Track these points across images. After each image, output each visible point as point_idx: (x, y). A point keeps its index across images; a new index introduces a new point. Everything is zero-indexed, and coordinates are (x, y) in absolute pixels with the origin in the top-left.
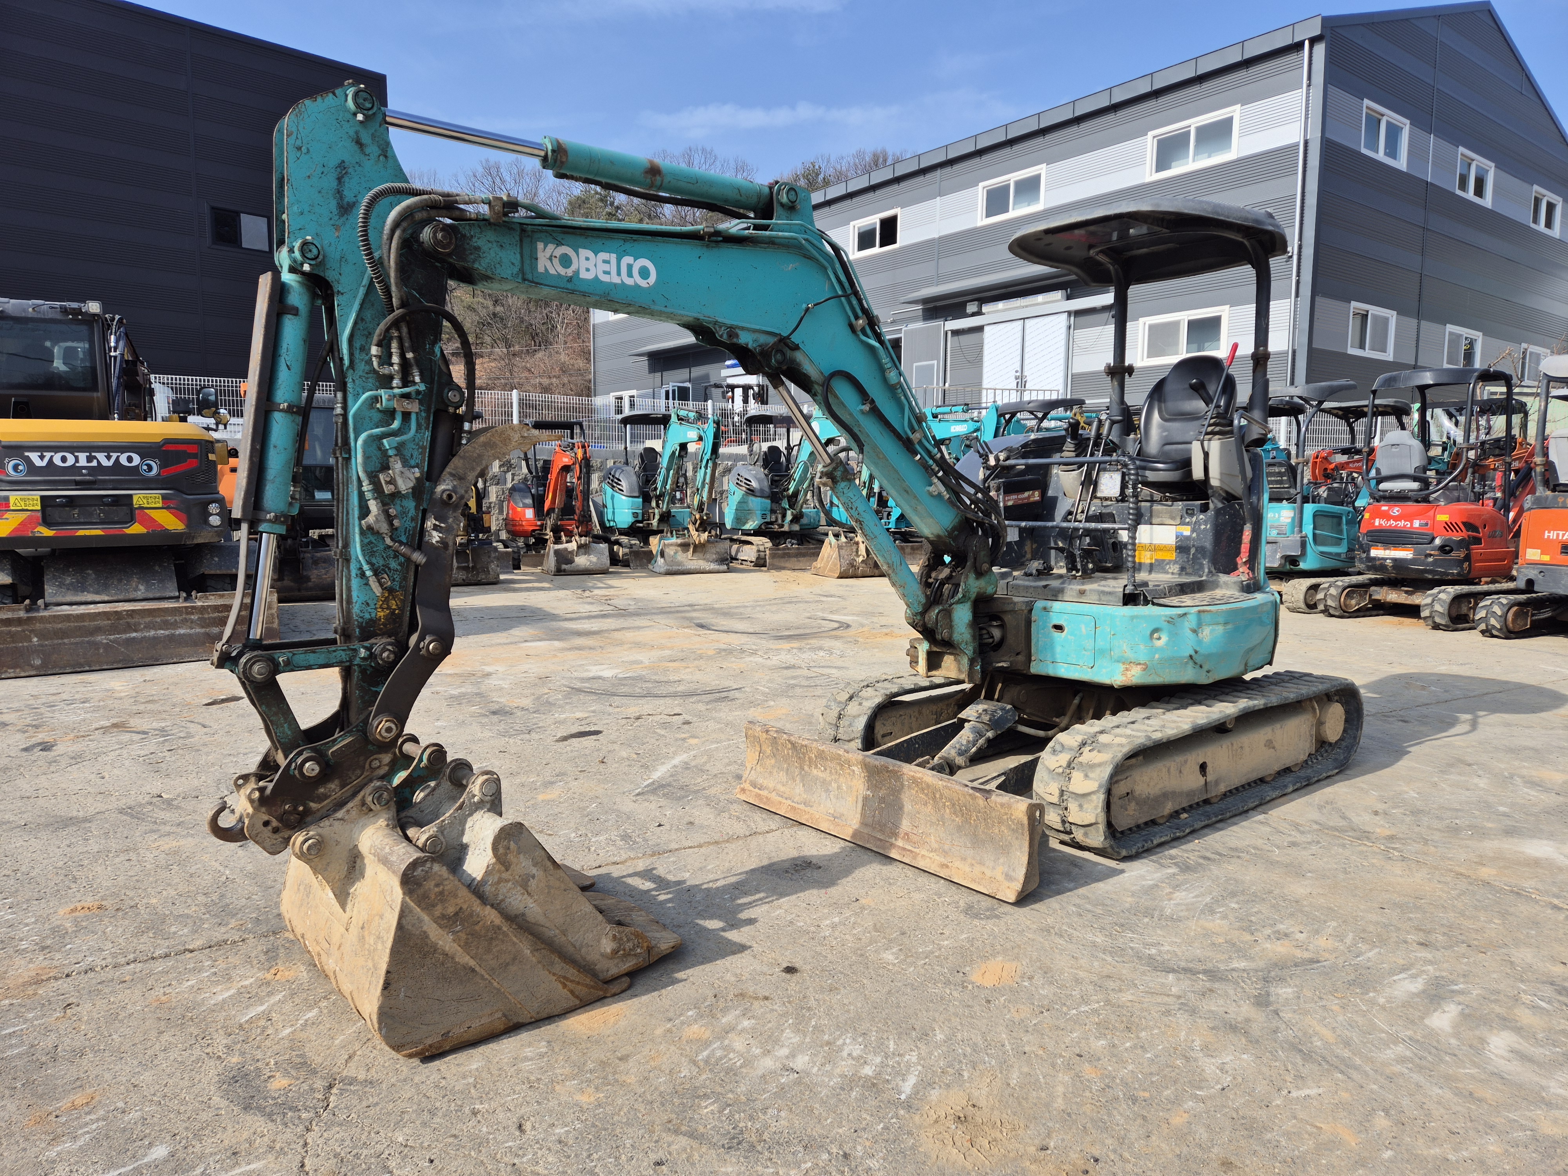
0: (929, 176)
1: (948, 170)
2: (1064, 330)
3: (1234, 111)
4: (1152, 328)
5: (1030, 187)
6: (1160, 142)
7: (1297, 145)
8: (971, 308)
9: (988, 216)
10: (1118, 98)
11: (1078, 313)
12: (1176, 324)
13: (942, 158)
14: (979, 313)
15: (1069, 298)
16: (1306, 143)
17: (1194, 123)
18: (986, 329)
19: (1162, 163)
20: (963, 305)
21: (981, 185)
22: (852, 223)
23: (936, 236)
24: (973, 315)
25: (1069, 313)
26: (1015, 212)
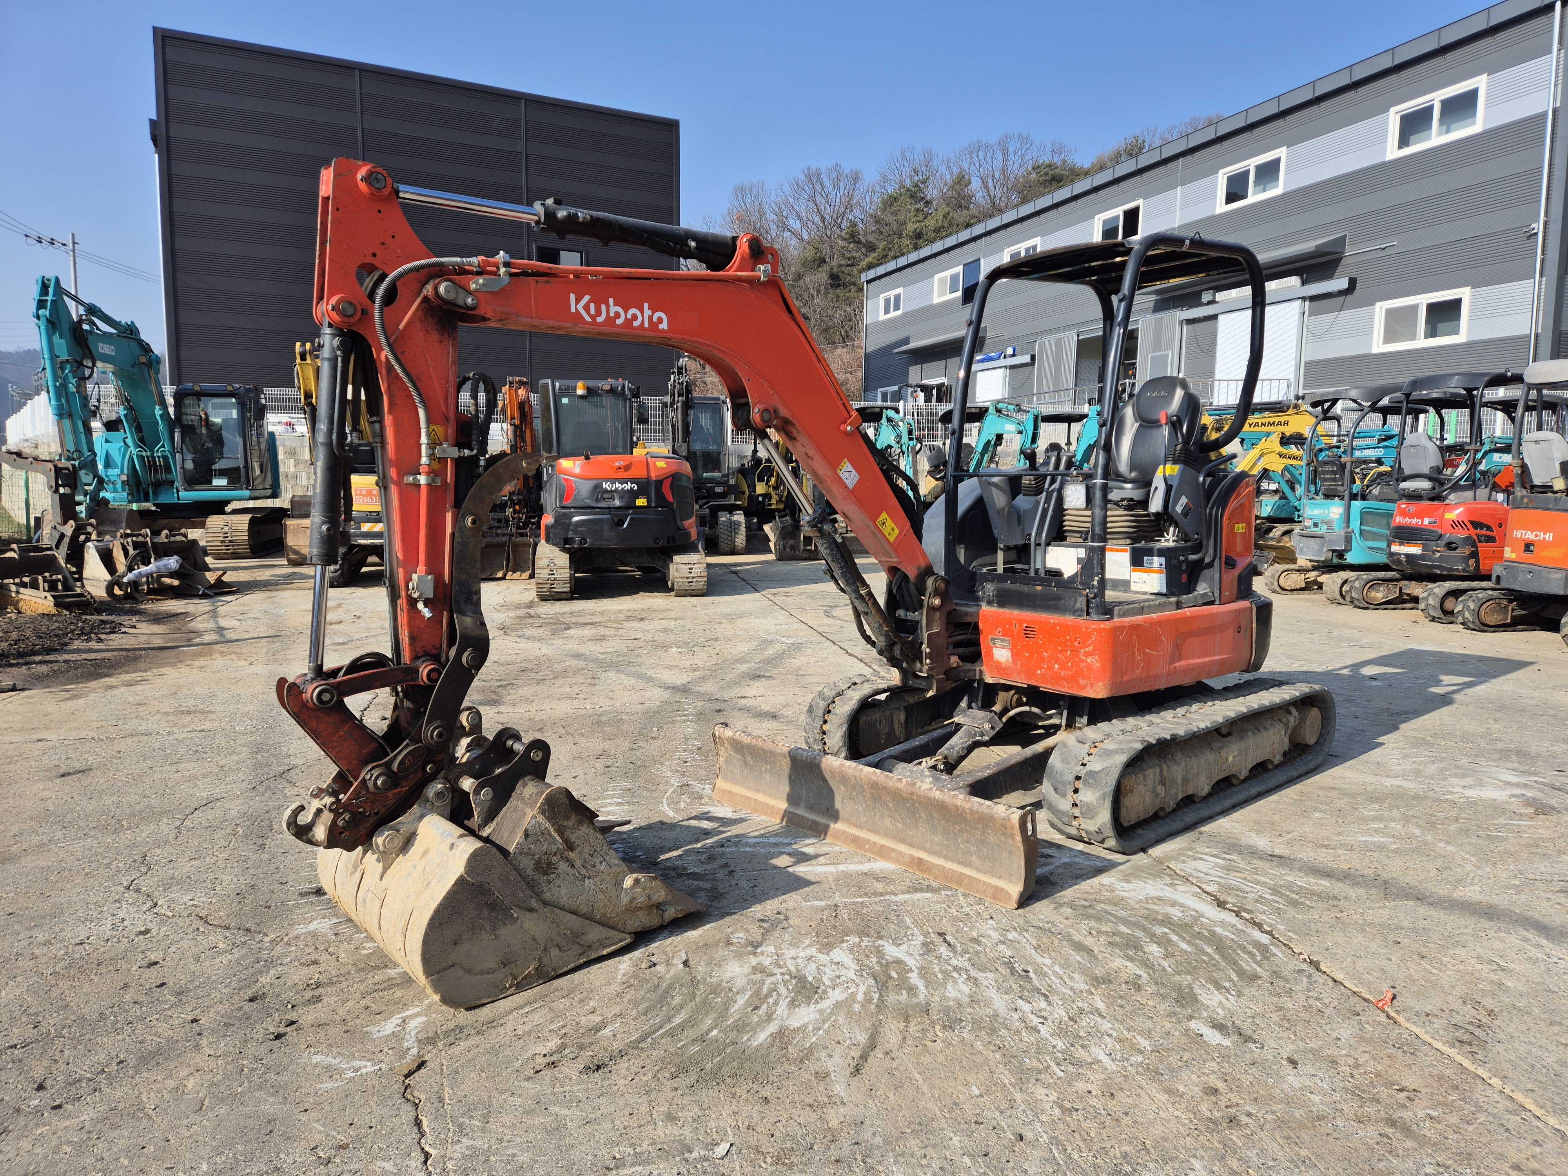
0: (1171, 166)
1: (1189, 158)
2: (1297, 317)
3: (1480, 81)
4: (1389, 312)
5: (1269, 171)
6: (1403, 118)
7: (1544, 115)
8: (1206, 297)
9: (1228, 203)
10: (1358, 75)
11: (1313, 298)
12: (1415, 308)
13: (1183, 147)
14: (1212, 302)
15: (1304, 283)
16: (1555, 111)
17: (1436, 98)
18: (1220, 317)
19: (1403, 142)
20: (1199, 294)
21: (1221, 172)
22: (1097, 217)
23: (1176, 225)
24: (1209, 303)
25: (1304, 299)
26: (1254, 197)
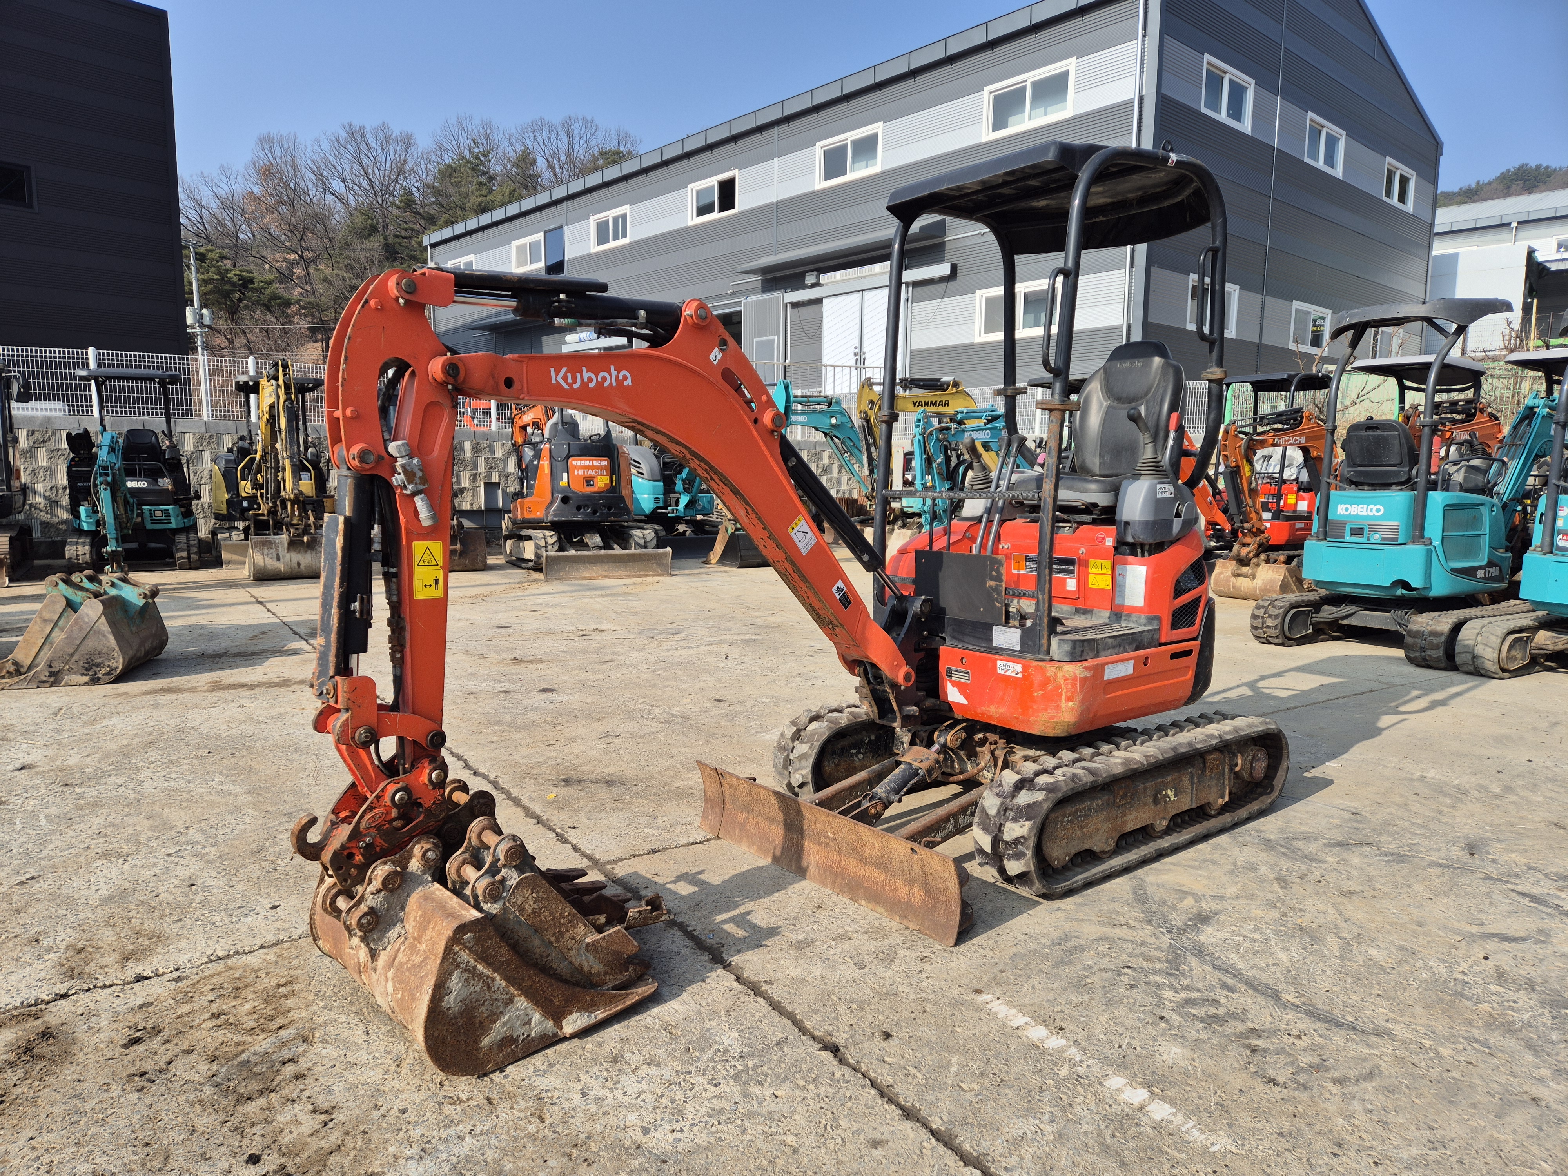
0: (766, 134)
1: (784, 127)
3: (1069, 65)
4: (992, 301)
5: (867, 147)
6: (996, 98)
7: (1132, 102)
8: (810, 279)
9: (826, 179)
10: (955, 48)
11: (918, 284)
13: (777, 115)
14: (817, 284)
16: (1141, 98)
17: (1030, 77)
18: (825, 301)
19: (999, 123)
20: (802, 276)
21: (819, 144)
22: (690, 186)
23: (775, 200)
24: (813, 286)
25: (907, 284)
26: (855, 173)
